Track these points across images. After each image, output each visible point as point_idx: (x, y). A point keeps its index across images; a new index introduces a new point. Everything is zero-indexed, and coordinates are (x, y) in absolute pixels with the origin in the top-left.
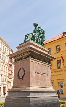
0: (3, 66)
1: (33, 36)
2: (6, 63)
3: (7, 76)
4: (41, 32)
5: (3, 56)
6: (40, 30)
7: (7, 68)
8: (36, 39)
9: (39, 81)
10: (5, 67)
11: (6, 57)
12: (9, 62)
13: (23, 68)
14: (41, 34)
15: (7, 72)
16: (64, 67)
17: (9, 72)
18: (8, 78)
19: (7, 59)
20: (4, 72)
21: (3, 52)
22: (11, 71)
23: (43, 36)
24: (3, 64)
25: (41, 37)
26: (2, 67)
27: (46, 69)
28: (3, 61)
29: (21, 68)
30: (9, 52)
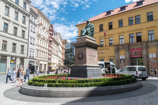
0: (44, 42)
1: (87, 31)
2: (46, 39)
3: (48, 52)
4: (92, 27)
5: (43, 31)
6: (91, 26)
7: (48, 44)
8: (89, 33)
9: (91, 60)
10: (46, 43)
11: (46, 33)
12: (49, 37)
13: (81, 53)
14: (92, 29)
15: (47, 48)
16: (106, 46)
17: (49, 49)
18: (48, 54)
19: (47, 34)
20: (44, 49)
21: (43, 27)
22: (51, 47)
23: (93, 31)
24: (43, 40)
25: (91, 31)
26: (43, 44)
27: (95, 53)
28: (43, 38)
29: (80, 53)
30: (49, 27)
